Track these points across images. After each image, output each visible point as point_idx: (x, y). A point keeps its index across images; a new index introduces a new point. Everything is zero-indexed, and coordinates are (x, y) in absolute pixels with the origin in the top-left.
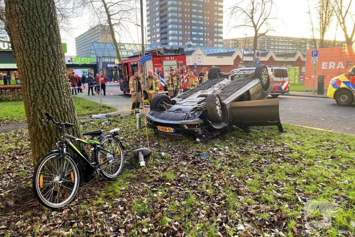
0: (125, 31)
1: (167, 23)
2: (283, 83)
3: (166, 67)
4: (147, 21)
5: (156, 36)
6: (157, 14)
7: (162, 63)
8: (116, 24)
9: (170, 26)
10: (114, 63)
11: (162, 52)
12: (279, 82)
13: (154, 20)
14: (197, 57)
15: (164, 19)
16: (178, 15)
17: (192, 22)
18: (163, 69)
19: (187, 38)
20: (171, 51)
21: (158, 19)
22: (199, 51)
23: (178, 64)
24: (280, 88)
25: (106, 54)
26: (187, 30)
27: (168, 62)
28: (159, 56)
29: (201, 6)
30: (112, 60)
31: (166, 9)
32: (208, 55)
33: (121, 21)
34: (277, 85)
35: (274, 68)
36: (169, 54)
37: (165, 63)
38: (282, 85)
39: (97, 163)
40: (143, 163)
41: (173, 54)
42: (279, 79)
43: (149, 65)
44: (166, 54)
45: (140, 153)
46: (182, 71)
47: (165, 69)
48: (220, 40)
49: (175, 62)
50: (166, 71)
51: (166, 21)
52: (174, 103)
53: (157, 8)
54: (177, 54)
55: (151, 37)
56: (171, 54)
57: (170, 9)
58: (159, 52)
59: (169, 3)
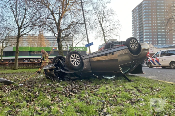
13: (136, 35)
15: (141, 34)
16: (149, 31)
17: (158, 33)
19: (155, 42)
20: (117, 43)
26: (155, 38)
31: (142, 29)
57: (144, 28)
59: (144, 25)
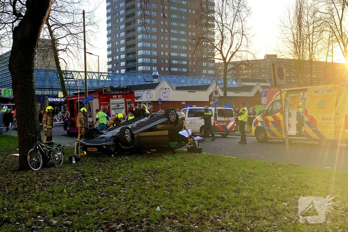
0: (73, 58)
1: (136, 40)
2: (228, 122)
3: (113, 105)
4: (107, 37)
5: (120, 57)
6: (122, 27)
7: (109, 101)
8: (62, 50)
9: (140, 45)
10: (57, 97)
11: (109, 90)
12: (224, 122)
13: (117, 36)
14: (162, 92)
16: (151, 29)
18: (109, 107)
20: (119, 89)
21: (123, 34)
22: (164, 84)
23: (126, 102)
24: (225, 127)
25: (47, 84)
27: (115, 100)
28: (105, 94)
29: (183, 17)
30: (55, 92)
31: (134, 22)
32: (178, 88)
33: (68, 47)
34: (221, 124)
35: (217, 108)
36: (116, 92)
37: (112, 101)
38: (227, 124)
39: (50, 157)
40: (74, 162)
41: (121, 92)
42: (222, 119)
43: (95, 103)
44: (113, 93)
45: (73, 157)
46: (130, 109)
47: (111, 107)
48: (211, 65)
49: (123, 100)
50: (113, 109)
51: (134, 38)
52: (102, 133)
53: (122, 19)
54: (125, 92)
55: (113, 59)
56: (118, 92)
58: (105, 91)
